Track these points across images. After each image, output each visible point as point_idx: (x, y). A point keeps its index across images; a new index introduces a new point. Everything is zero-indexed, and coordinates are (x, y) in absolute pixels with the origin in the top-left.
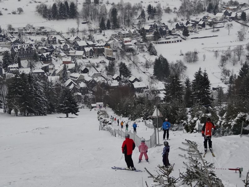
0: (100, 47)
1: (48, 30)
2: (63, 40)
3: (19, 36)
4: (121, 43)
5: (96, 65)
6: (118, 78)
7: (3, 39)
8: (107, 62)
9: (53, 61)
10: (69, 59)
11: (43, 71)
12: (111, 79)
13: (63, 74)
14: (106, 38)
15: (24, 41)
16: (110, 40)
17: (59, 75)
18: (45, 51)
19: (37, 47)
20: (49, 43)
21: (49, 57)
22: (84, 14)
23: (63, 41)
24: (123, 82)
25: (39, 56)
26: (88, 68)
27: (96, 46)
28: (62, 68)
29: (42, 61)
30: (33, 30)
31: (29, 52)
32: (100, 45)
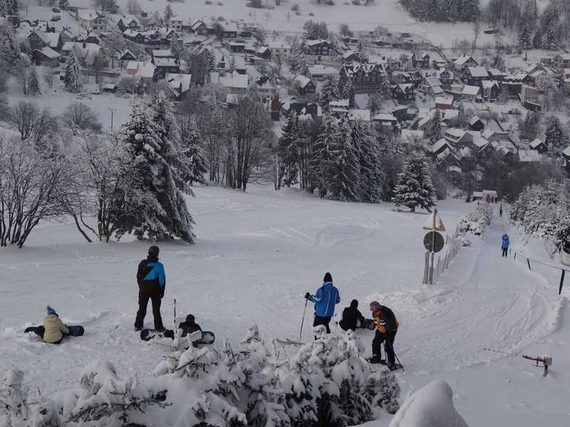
0: (513, 81)
1: (416, 41)
2: (441, 63)
3: (360, 47)
4: (557, 78)
5: (500, 116)
6: (541, 147)
7: (328, 51)
8: (525, 112)
9: (418, 102)
10: (449, 101)
11: (395, 119)
12: (526, 146)
13: (433, 129)
14: (529, 65)
15: (366, 58)
16: (536, 69)
17: (425, 129)
18: (404, 80)
19: (389, 71)
20: (415, 65)
21: (411, 92)
22: (491, 14)
23: (443, 65)
24: (549, 155)
25: (391, 89)
26: (484, 122)
27: (505, 80)
28: (431, 115)
29: (396, 99)
30: (387, 39)
31: (374, 79)
32: (514, 78)
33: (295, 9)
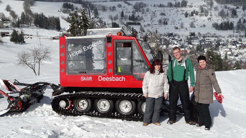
2: (225, 40)
3: (204, 37)
5: (242, 53)
7: (196, 39)
9: (220, 50)
10: (228, 50)
19: (212, 43)
20: (218, 41)
21: (218, 48)
22: (237, 28)
26: (238, 55)
27: (243, 44)
28: (224, 53)
29: (214, 49)
30: (210, 35)
31: (208, 45)
33: (186, 29)
